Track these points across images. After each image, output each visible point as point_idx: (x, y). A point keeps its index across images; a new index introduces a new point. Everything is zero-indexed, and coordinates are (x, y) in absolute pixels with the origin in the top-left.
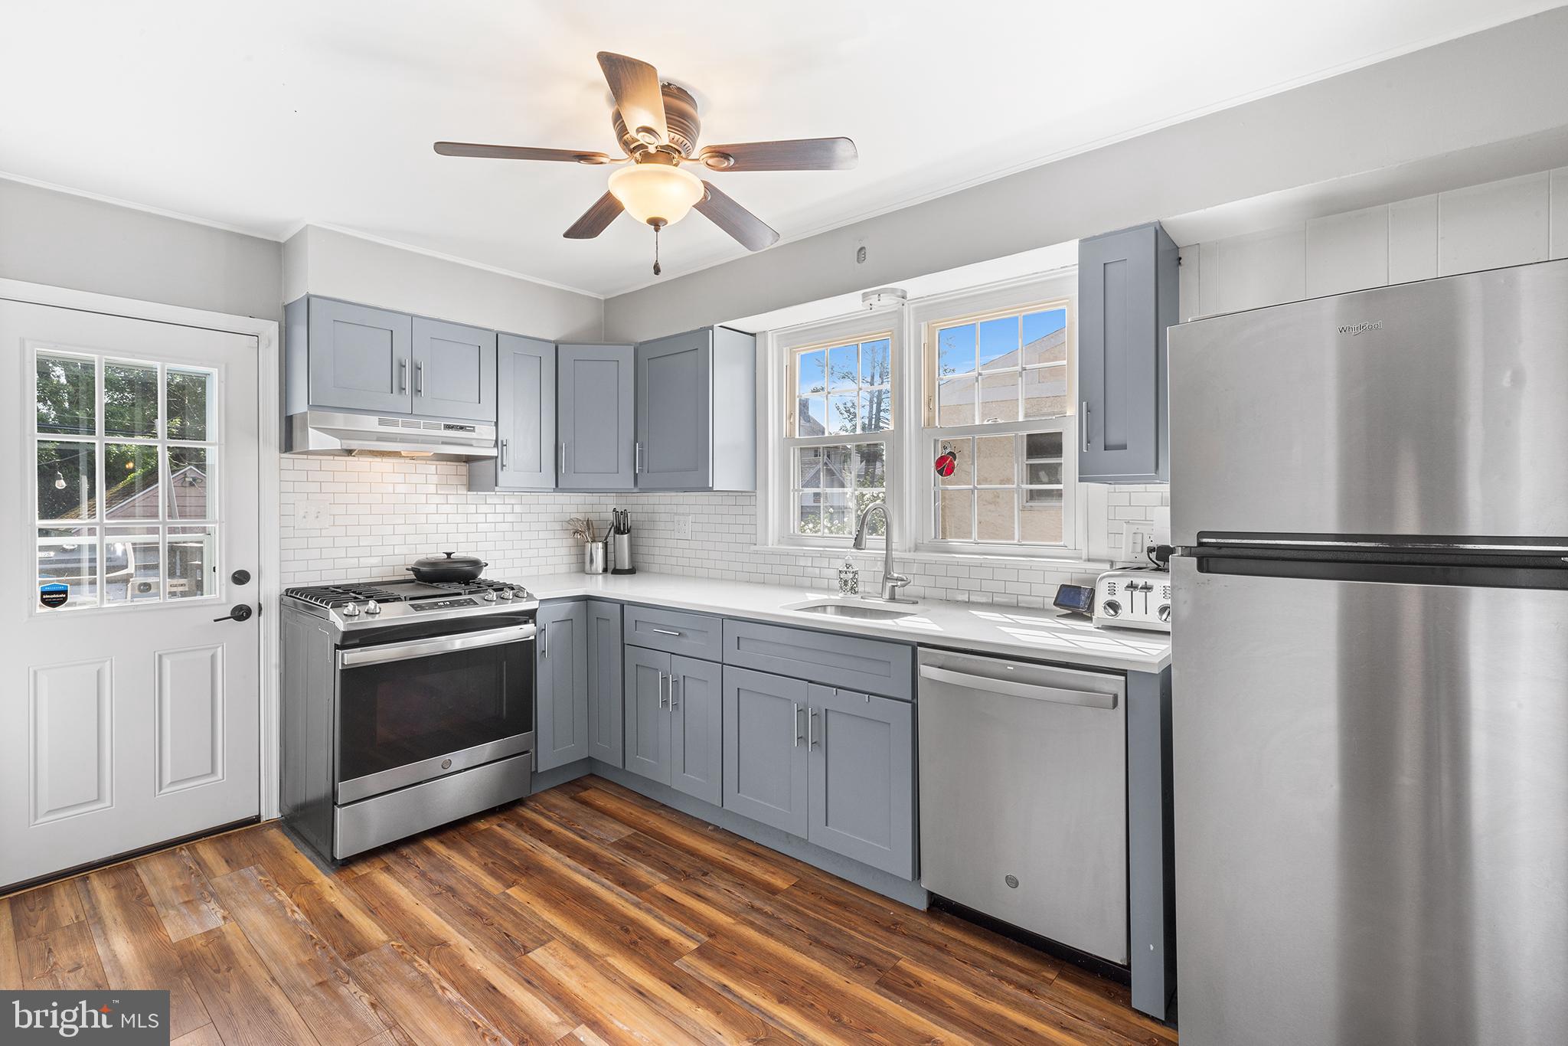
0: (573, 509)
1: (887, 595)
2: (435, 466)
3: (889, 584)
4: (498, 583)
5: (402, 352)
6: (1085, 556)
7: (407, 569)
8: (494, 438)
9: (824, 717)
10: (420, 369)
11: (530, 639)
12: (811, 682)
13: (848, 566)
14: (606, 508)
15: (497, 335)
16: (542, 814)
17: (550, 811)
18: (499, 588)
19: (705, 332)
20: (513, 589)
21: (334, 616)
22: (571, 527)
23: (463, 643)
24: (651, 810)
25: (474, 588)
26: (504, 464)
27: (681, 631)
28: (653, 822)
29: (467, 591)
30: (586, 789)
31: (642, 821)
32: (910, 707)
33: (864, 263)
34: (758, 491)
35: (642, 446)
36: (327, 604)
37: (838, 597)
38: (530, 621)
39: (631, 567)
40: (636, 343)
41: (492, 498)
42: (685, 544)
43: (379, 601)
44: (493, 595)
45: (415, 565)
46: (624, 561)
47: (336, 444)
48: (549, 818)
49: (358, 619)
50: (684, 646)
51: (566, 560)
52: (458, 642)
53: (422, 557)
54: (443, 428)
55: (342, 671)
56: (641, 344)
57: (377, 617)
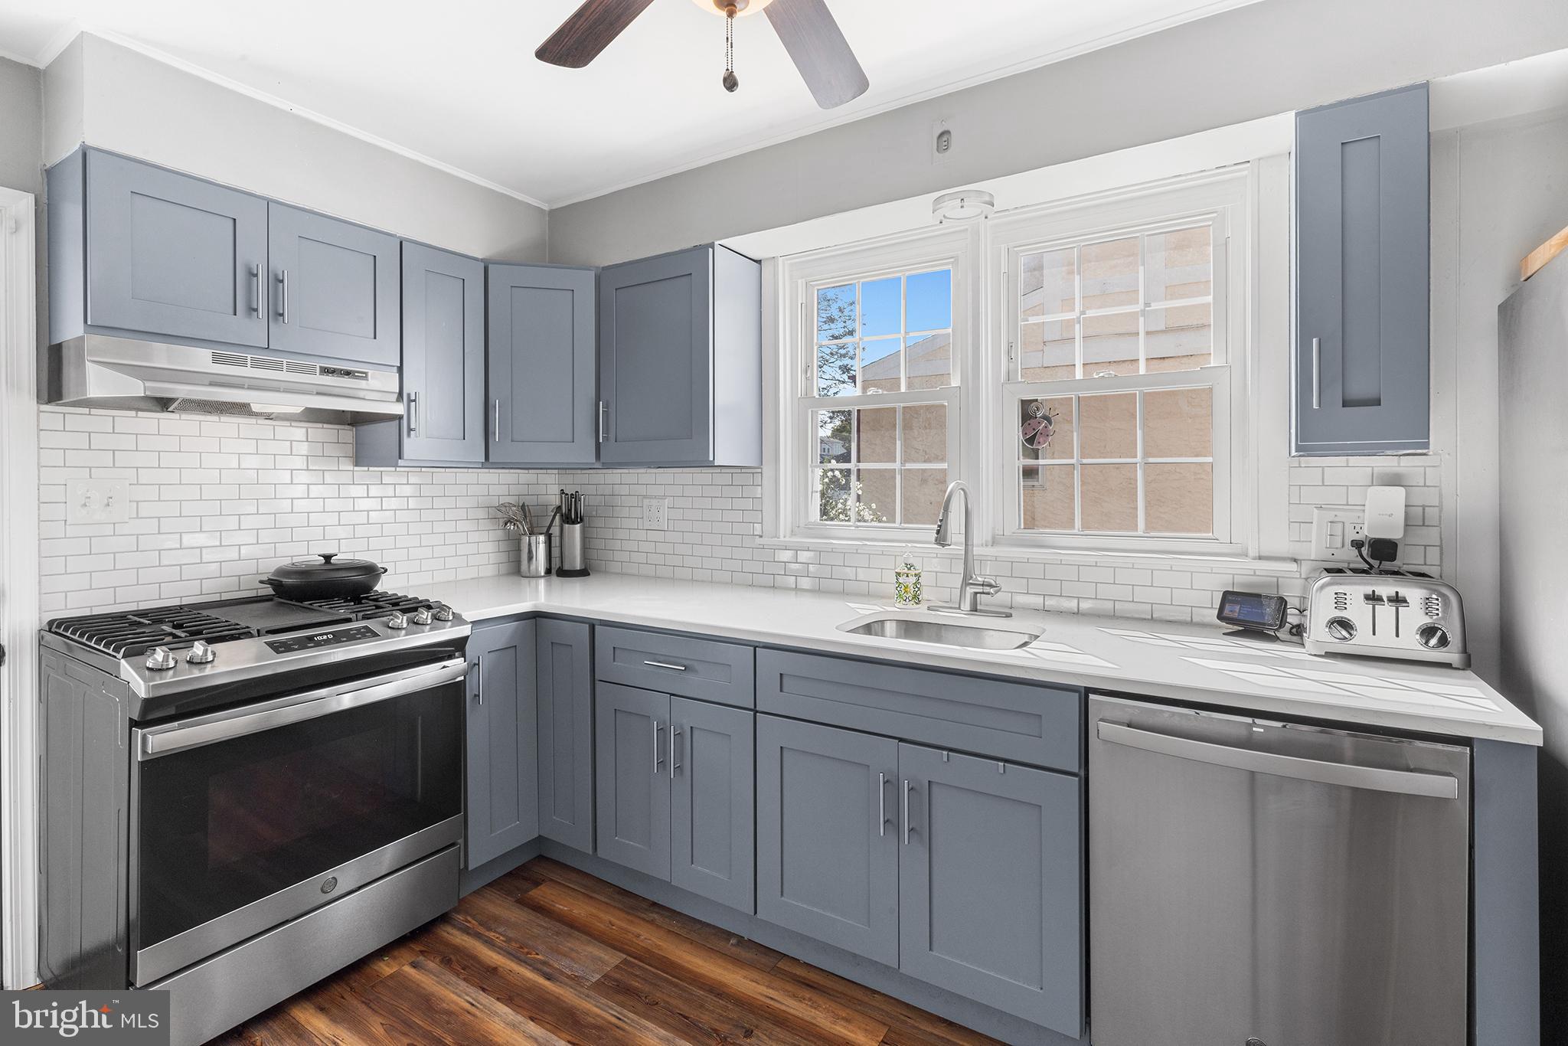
0: (503, 490)
1: (966, 605)
2: (304, 430)
3: (970, 590)
4: (406, 599)
5: (252, 254)
6: (1252, 552)
7: (262, 582)
8: (397, 390)
9: (925, 793)
10: (282, 281)
11: (457, 680)
12: (901, 740)
13: (909, 566)
14: (549, 489)
15: (401, 243)
16: (478, 936)
17: (489, 929)
18: (410, 607)
19: (701, 253)
20: (429, 607)
21: (127, 669)
22: (500, 515)
23: (356, 698)
24: (639, 914)
25: (368, 607)
26: (412, 426)
27: (686, 663)
28: (648, 936)
29: (360, 615)
30: (537, 884)
31: (630, 936)
32: (1077, 783)
33: (948, 153)
34: (764, 467)
35: (606, 406)
36: (117, 650)
37: (897, 610)
38: (457, 654)
39: (583, 568)
40: (597, 268)
41: (389, 474)
42: (659, 536)
43: (210, 641)
44: (402, 620)
45: (274, 574)
46: (575, 558)
47: (137, 388)
48: (490, 943)
49: (174, 676)
50: (692, 685)
51: (493, 558)
52: (345, 698)
53: (285, 562)
54: (318, 373)
55: (143, 764)
56: (604, 268)
57: (208, 670)
